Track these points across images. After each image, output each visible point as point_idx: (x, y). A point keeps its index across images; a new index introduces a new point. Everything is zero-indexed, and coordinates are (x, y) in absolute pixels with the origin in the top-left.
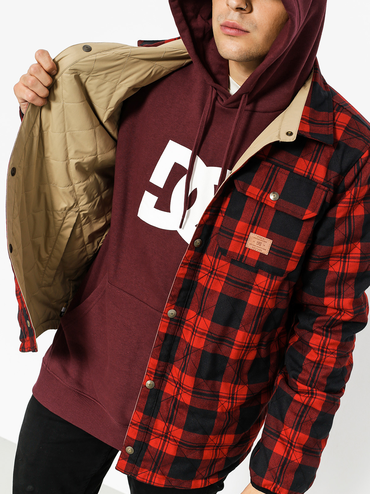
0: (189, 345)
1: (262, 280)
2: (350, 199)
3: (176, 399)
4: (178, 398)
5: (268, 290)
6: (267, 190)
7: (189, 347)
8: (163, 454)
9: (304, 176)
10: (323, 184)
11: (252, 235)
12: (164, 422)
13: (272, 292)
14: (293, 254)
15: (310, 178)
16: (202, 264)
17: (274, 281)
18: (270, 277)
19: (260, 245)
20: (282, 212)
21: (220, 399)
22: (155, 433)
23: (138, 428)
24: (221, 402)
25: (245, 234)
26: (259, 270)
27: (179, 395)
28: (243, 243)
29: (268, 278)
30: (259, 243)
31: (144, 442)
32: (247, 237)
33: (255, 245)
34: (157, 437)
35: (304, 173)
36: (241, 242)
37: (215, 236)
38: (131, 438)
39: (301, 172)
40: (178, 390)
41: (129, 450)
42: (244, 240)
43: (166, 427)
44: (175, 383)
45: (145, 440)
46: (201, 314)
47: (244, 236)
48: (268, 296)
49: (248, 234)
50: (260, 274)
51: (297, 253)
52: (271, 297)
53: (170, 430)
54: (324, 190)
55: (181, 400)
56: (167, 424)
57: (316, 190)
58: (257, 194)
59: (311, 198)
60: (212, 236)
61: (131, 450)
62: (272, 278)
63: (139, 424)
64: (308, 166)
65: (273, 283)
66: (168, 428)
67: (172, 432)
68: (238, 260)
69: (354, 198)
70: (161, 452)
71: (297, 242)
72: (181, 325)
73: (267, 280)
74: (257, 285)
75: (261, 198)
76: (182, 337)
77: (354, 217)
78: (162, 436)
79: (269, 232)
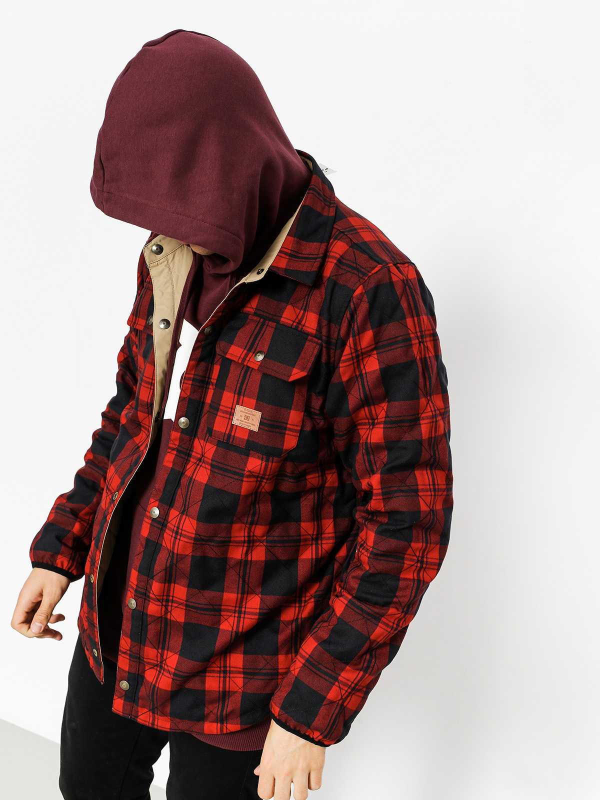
0: (173, 553)
1: (254, 464)
2: (351, 354)
3: (166, 619)
4: (169, 617)
5: (264, 474)
6: (252, 349)
7: (173, 556)
8: (156, 689)
9: (291, 328)
10: (315, 337)
11: (239, 408)
12: (156, 649)
13: (270, 477)
14: (289, 426)
15: (299, 329)
16: (193, 451)
17: (270, 464)
18: (264, 460)
19: (248, 420)
20: (270, 375)
21: (222, 613)
22: (148, 663)
23: (128, 657)
24: (225, 617)
25: (231, 407)
26: (251, 452)
27: (169, 614)
28: (229, 419)
29: (262, 460)
30: (247, 418)
31: (138, 674)
32: (233, 410)
33: (243, 420)
34: (152, 668)
35: (291, 323)
36: (226, 418)
37: (206, 415)
38: (124, 670)
39: (289, 322)
40: (166, 608)
41: (123, 685)
42: (230, 415)
43: (159, 654)
44: (160, 601)
45: (140, 672)
46: (185, 513)
47: (230, 410)
48: (265, 481)
49: (234, 407)
50: (252, 456)
51: (293, 425)
52: (268, 482)
53: (165, 658)
54: (317, 343)
55: (172, 619)
56: (160, 651)
57: (307, 343)
58: (239, 356)
59: (300, 354)
60: (203, 415)
61: (126, 684)
62: (267, 461)
63: (128, 652)
64: (297, 316)
65: (270, 466)
66: (162, 655)
67: (167, 661)
68: (224, 441)
69: (356, 351)
70: (155, 686)
71: (292, 411)
72: (164, 528)
73: (262, 464)
74: (250, 471)
75: (244, 359)
76: (164, 544)
77: (366, 375)
78: (157, 665)
79: (257, 403)
